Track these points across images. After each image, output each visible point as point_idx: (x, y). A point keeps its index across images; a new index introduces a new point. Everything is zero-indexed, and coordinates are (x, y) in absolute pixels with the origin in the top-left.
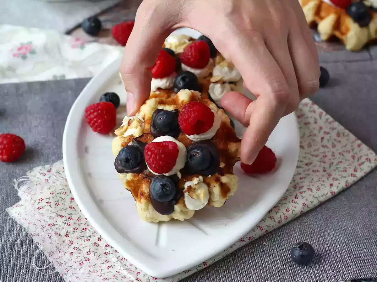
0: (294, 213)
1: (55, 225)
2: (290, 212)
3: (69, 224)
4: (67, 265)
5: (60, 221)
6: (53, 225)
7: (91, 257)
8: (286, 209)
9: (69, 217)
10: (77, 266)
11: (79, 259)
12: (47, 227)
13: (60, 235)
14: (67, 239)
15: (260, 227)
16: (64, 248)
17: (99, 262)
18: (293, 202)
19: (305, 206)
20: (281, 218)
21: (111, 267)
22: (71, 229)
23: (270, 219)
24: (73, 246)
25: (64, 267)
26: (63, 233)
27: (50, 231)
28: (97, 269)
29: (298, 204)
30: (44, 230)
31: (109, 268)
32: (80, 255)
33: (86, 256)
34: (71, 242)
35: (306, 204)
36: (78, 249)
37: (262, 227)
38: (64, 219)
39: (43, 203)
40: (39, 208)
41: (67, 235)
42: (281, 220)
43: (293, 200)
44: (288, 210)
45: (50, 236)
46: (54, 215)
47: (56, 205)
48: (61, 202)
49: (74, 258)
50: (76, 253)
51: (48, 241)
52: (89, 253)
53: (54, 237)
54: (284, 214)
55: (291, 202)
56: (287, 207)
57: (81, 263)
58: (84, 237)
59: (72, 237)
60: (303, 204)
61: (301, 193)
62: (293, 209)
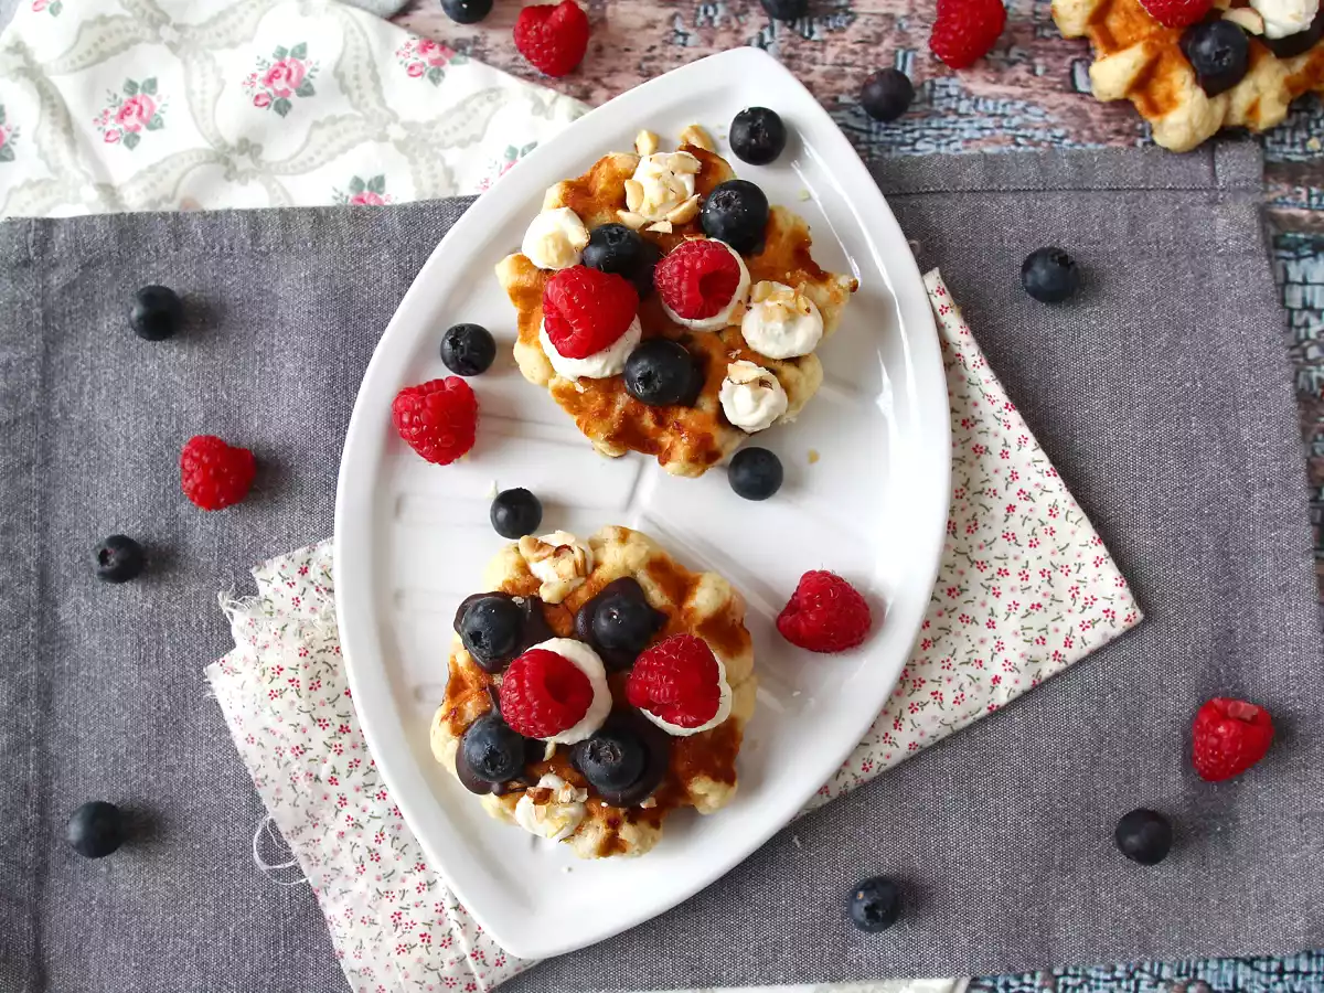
0: (883, 769)
1: (305, 750)
2: (873, 769)
3: (338, 748)
4: (332, 864)
5: (320, 736)
6: (301, 749)
7: (386, 850)
8: (865, 764)
9: (342, 726)
10: (351, 868)
11: (357, 853)
12: (289, 755)
13: (317, 778)
14: (333, 790)
16: (327, 814)
17: (401, 866)
18: (888, 739)
19: (913, 746)
21: (426, 888)
22: (342, 763)
24: (346, 811)
25: (320, 870)
26: (325, 772)
27: (294, 768)
28: (396, 886)
29: (898, 747)
30: (281, 764)
31: (421, 887)
32: (360, 842)
33: (374, 845)
34: (343, 801)
35: (916, 744)
36: (357, 825)
38: (330, 731)
39: (281, 683)
40: (273, 695)
41: (333, 781)
43: (887, 734)
44: (868, 766)
45: (294, 781)
46: (305, 720)
47: (311, 688)
48: (324, 678)
49: (346, 847)
50: (352, 838)
51: (288, 794)
52: (380, 838)
53: (303, 785)
54: (856, 777)
55: (882, 741)
56: (866, 757)
57: (359, 865)
58: (372, 785)
59: (346, 786)
60: (910, 745)
61: (913, 708)
62: (882, 760)
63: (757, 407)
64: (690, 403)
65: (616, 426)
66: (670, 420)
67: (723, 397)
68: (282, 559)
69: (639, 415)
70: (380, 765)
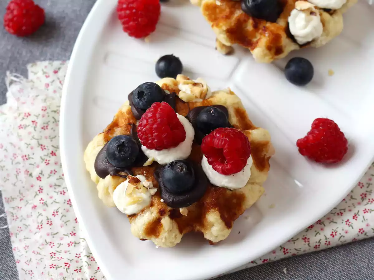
0: (342, 239)
1: (29, 158)
2: (337, 237)
3: (47, 162)
4: (24, 222)
5: (39, 153)
6: (27, 157)
7: (57, 221)
8: (333, 233)
9: (52, 152)
10: (34, 226)
11: (41, 218)
12: (19, 159)
13: (31, 175)
14: (38, 184)
15: (284, 249)
16: (29, 195)
17: (62, 231)
18: (348, 223)
19: (362, 233)
20: (320, 243)
21: (73, 245)
22: (47, 170)
23: (303, 242)
24: (41, 196)
25: (18, 223)
26: (36, 173)
27: (20, 166)
28: (56, 241)
29: (353, 228)
30: (14, 163)
31: (71, 244)
32: (43, 213)
33: (51, 216)
34: (41, 190)
35: (364, 231)
36: (45, 204)
37: (287, 250)
38: (45, 152)
39: (28, 122)
40: (20, 127)
41: (39, 178)
42: (319, 245)
43: (348, 220)
44: (334, 234)
45: (18, 173)
46: (34, 143)
47: (42, 128)
48: (51, 125)
49: (35, 214)
50: (40, 210)
51: (13, 179)
52: (55, 213)
53: (22, 176)
54: (326, 239)
55: (345, 223)
56: (334, 229)
57: (40, 225)
58: (59, 186)
59: (44, 183)
60: (360, 230)
61: (365, 211)
62: (343, 233)
63: (305, 27)
64: (274, 20)
65: (233, 24)
66: (261, 26)
67: (290, 19)
68: (46, 63)
69: (245, 21)
70: (67, 177)
